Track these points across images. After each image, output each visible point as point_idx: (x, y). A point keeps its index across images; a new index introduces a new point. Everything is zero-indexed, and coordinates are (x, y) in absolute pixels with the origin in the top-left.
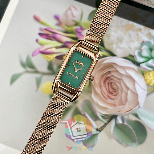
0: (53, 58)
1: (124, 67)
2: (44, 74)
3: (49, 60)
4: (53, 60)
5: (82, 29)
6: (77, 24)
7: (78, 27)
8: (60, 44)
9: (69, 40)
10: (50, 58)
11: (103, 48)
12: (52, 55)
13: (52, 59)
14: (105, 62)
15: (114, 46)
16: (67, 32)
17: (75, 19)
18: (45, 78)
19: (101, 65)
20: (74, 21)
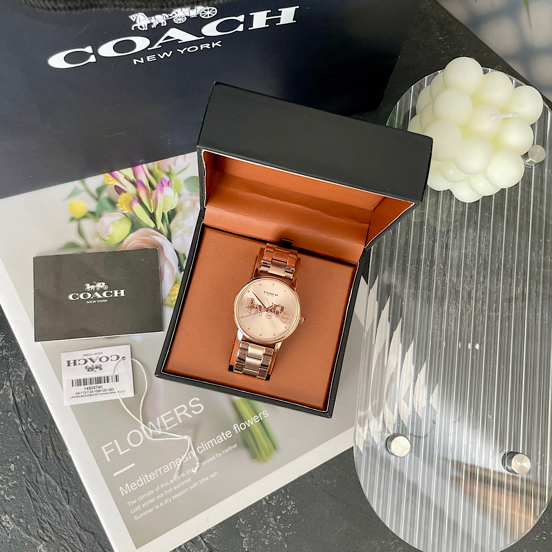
0: (113, 184)
1: (167, 259)
2: (88, 191)
3: (106, 182)
4: (110, 186)
5: (169, 184)
6: (169, 174)
7: (167, 178)
8: (132, 178)
9: (146, 182)
10: (110, 181)
11: (168, 223)
12: (114, 179)
13: (110, 184)
14: (155, 237)
15: (179, 232)
16: (151, 172)
17: (173, 167)
18: (85, 195)
19: (148, 236)
20: (170, 168)
